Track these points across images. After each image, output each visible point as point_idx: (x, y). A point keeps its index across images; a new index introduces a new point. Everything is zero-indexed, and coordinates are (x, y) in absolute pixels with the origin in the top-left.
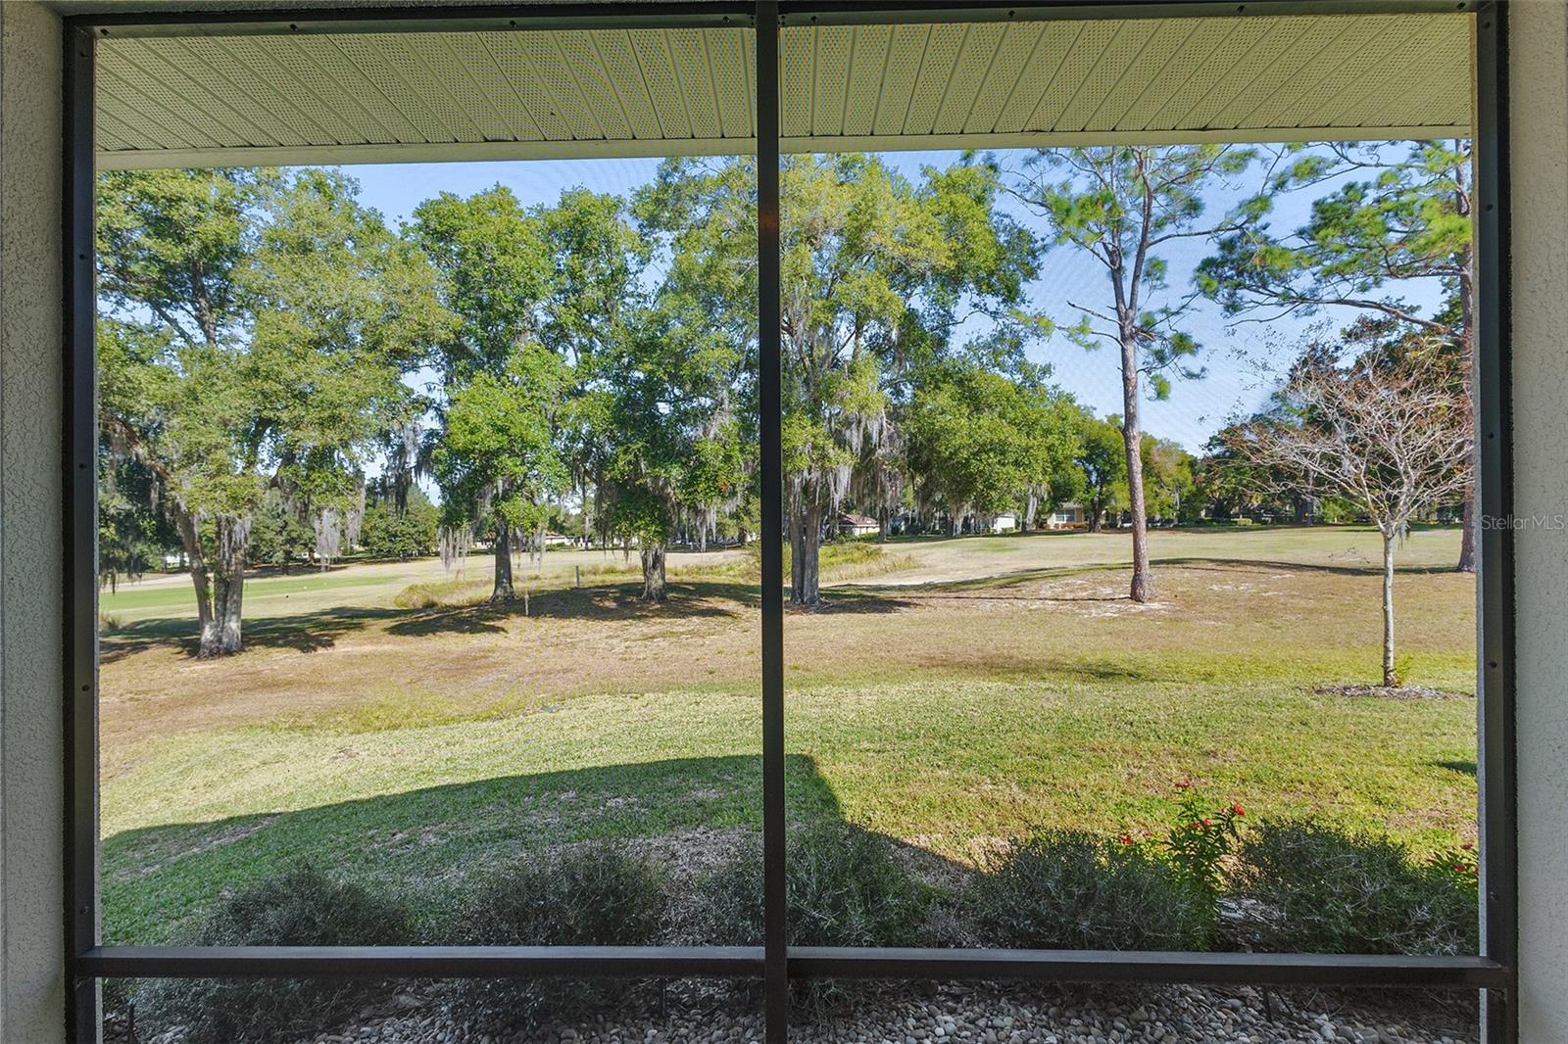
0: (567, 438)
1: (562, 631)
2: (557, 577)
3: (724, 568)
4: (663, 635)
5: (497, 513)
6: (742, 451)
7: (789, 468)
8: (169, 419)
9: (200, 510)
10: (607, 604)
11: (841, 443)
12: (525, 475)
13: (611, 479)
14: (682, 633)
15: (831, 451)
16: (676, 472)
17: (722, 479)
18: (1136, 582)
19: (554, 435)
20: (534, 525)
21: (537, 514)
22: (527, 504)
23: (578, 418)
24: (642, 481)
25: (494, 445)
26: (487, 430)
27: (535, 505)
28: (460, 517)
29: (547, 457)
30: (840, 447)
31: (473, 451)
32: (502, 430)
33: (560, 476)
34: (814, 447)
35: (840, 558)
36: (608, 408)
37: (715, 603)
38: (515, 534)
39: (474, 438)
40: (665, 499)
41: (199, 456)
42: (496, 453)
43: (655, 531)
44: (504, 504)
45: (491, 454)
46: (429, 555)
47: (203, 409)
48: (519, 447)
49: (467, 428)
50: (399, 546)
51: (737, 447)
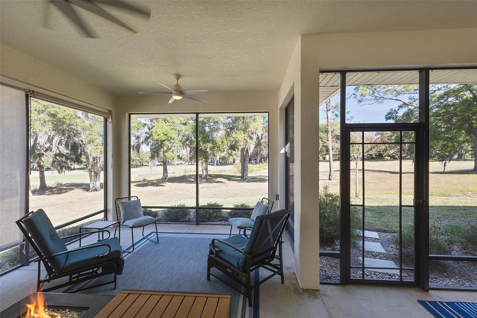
0: (182, 136)
1: (181, 186)
2: (180, 173)
3: (228, 171)
4: (206, 187)
5: (164, 156)
6: (226, 140)
7: (238, 145)
8: (85, 132)
9: (93, 154)
10: (192, 180)
11: (251, 138)
12: (171, 146)
13: (193, 147)
14: (211, 187)
15: (248, 140)
16: (210, 145)
17: (221, 147)
18: (330, 175)
19: (179, 135)
20: (173, 159)
21: (174, 156)
22: (172, 153)
23: (185, 131)
24: (201, 148)
25: (164, 139)
26: (162, 135)
27: (174, 154)
28: (154, 157)
29: (177, 141)
30: (251, 139)
31: (158, 140)
32: (165, 135)
33: (180, 146)
34: (244, 139)
35: (262, 168)
36: (192, 129)
37: (220, 179)
38: (168, 161)
39: (159, 137)
40: (207, 152)
41: (93, 141)
42: (164, 141)
43: (204, 161)
44: (166, 153)
45: (163, 141)
46: (143, 166)
47: (94, 130)
48: (170, 139)
49: (157, 134)
50: (135, 163)
51: (225, 139)
